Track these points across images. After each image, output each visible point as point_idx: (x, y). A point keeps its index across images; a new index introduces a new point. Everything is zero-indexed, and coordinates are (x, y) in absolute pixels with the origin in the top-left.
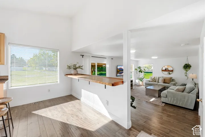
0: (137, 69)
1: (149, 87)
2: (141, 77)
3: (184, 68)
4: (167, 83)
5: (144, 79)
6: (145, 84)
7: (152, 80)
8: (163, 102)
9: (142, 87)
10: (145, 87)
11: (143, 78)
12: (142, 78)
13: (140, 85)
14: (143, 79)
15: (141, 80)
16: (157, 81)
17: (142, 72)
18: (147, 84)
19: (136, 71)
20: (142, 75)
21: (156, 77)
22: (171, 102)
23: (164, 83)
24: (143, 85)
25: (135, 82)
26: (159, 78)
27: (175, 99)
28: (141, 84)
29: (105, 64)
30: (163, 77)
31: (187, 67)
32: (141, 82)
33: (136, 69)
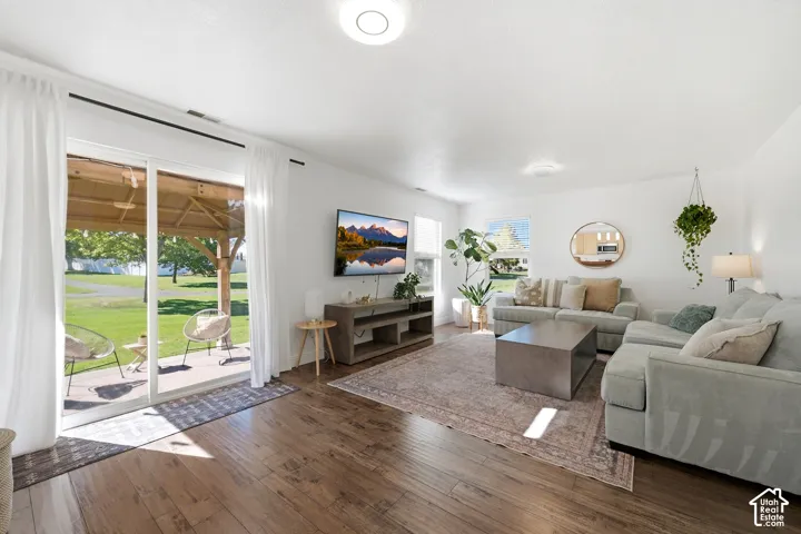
0: (457, 242)
1: (510, 336)
2: (474, 282)
3: (680, 226)
4: (598, 310)
5: (490, 291)
6: (495, 318)
7: (526, 298)
8: (614, 446)
9: (479, 332)
10: (492, 333)
11: (484, 288)
12: (480, 290)
13: (471, 326)
14: (483, 294)
15: (476, 296)
16: (550, 301)
17: (478, 258)
18: (506, 320)
19: (453, 251)
20: (479, 272)
21: (547, 281)
22: (683, 451)
23: (584, 309)
24: (486, 325)
25: (449, 307)
26: (558, 286)
27: (721, 423)
28: (475, 319)
29: (241, 189)
30: (576, 280)
31: (696, 220)
32: (475, 310)
33: (451, 244)
